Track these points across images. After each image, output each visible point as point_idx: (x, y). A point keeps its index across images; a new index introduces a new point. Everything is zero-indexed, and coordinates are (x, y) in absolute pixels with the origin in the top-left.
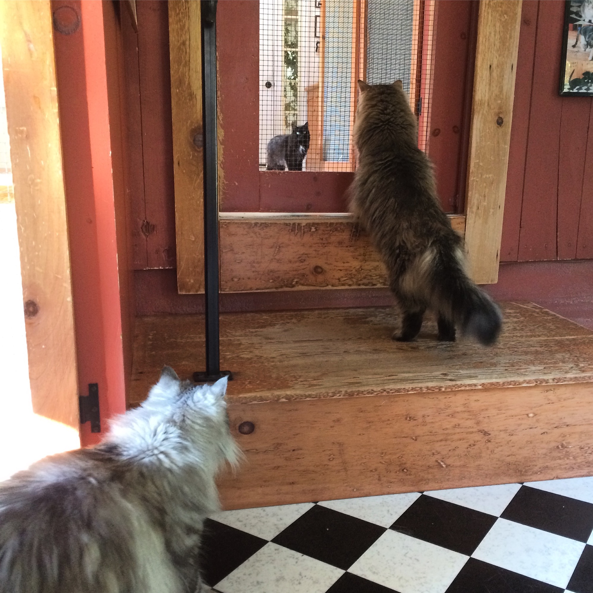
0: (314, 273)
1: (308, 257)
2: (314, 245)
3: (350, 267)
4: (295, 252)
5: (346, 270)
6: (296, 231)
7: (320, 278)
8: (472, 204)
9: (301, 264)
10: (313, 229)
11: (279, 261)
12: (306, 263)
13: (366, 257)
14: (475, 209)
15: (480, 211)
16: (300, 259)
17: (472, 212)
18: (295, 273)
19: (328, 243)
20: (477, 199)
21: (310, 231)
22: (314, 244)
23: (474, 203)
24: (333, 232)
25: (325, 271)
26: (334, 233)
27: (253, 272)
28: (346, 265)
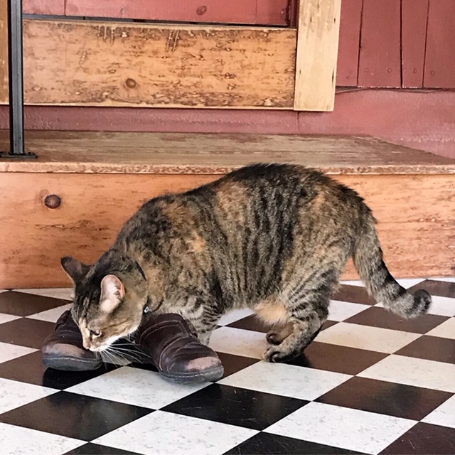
0: (127, 87)
1: (119, 67)
2: (125, 54)
3: (167, 82)
4: (105, 61)
5: (163, 85)
6: (105, 36)
7: (133, 93)
8: (304, 15)
9: (112, 75)
10: (124, 35)
11: (85, 70)
12: (116, 74)
13: (185, 71)
14: (307, 21)
15: (313, 24)
16: (111, 69)
17: (305, 25)
18: (104, 85)
19: (141, 52)
20: (310, 10)
21: (121, 36)
22: (126, 52)
23: (306, 14)
24: (147, 39)
25: (139, 85)
26: (148, 41)
27: (57, 81)
28: (162, 79)
